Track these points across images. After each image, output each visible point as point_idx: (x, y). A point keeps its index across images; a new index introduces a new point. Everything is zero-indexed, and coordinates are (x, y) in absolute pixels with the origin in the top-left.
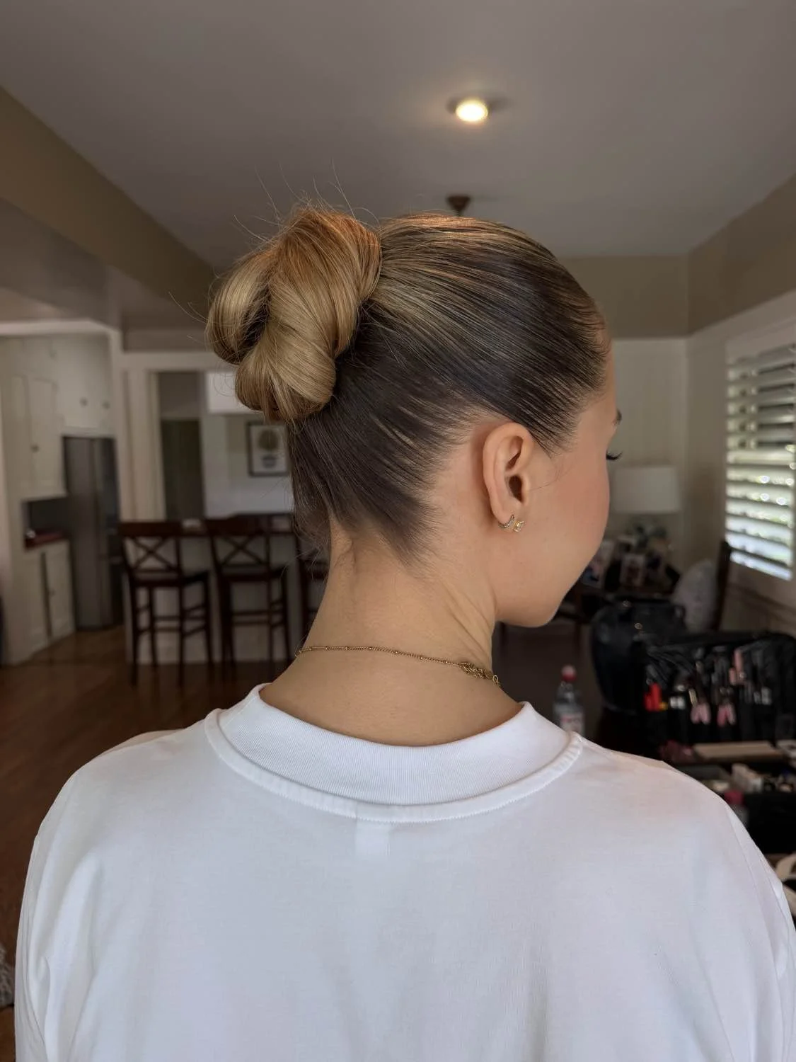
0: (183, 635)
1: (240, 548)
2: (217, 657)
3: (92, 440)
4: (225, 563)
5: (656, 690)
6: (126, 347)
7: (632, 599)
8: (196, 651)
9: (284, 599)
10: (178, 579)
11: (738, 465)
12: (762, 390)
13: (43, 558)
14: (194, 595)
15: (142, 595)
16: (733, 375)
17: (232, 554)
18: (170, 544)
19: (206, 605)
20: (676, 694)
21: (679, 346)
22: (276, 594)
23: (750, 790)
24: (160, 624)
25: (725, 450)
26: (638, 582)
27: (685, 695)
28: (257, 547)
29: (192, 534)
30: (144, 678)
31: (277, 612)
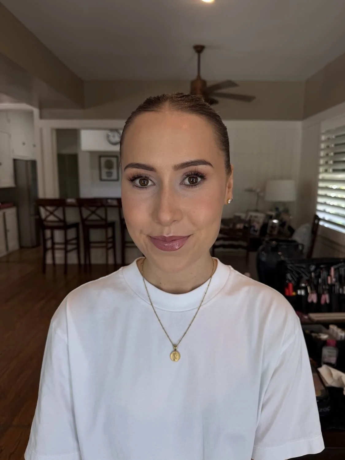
0: (66, 252)
1: (93, 212)
2: (82, 262)
3: (27, 161)
4: (86, 219)
5: (291, 286)
6: (41, 117)
7: (277, 240)
8: (73, 259)
9: (113, 237)
10: (64, 226)
11: (324, 180)
12: (336, 145)
13: (4, 214)
14: (72, 234)
15: (48, 233)
16: (323, 138)
17: (90, 215)
18: (61, 209)
19: (77, 238)
20: (301, 288)
21: (299, 124)
22: (110, 234)
23: (339, 339)
24: (57, 246)
25: (318, 173)
26: (275, 232)
27: (305, 289)
28: (101, 212)
29: (71, 205)
30: (49, 270)
31: (110, 242)
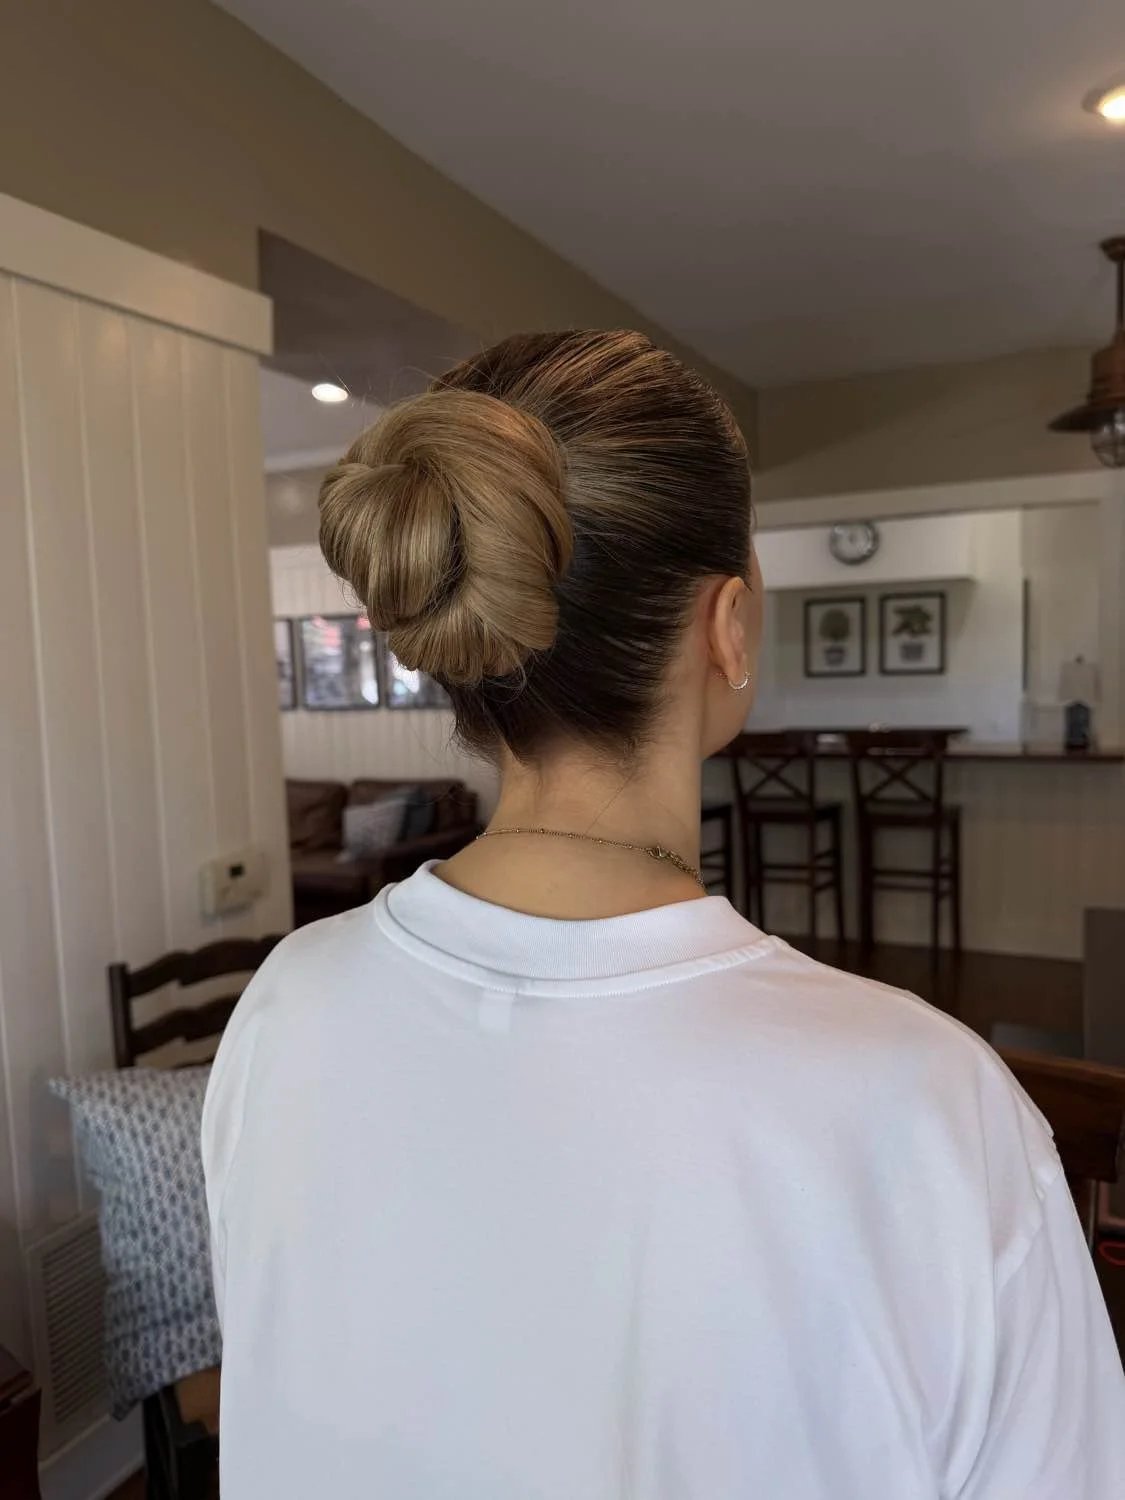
1: (773, 775)
17: (762, 784)
19: (728, 850)
28: (796, 774)
31: (824, 869)
